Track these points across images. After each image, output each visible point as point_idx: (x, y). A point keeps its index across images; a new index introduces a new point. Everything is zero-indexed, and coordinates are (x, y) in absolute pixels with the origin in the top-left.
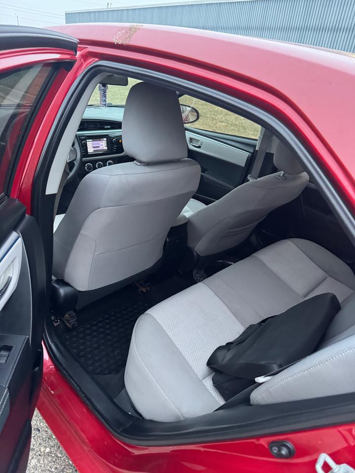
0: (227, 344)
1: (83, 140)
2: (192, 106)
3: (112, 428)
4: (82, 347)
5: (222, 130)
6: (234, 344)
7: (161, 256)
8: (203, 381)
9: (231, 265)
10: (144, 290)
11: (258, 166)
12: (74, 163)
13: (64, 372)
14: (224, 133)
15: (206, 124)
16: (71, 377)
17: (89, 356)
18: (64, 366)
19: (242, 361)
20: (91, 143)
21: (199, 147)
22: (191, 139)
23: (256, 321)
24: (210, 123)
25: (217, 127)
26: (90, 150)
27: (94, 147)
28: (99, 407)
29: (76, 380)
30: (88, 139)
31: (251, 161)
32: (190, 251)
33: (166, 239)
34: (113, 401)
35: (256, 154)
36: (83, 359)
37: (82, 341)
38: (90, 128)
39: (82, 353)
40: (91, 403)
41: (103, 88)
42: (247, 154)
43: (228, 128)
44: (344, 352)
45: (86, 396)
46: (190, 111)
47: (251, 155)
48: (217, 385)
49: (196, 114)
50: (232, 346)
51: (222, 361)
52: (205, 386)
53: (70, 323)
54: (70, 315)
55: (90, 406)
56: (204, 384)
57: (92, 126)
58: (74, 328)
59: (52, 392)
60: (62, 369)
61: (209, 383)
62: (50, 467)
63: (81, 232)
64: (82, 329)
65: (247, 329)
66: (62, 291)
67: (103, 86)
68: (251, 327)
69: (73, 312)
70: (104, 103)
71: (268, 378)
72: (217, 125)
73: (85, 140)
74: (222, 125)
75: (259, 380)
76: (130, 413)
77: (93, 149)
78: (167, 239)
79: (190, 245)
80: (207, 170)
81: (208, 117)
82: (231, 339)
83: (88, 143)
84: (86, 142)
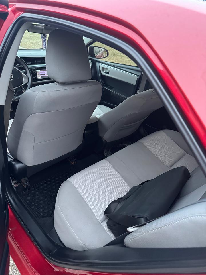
0: (118, 199)
1: (34, 70)
2: (104, 48)
3: (44, 253)
4: (33, 199)
5: (127, 63)
6: (123, 199)
7: (81, 143)
8: (101, 223)
9: (127, 146)
10: (73, 163)
11: (143, 84)
12: (27, 85)
13: (18, 216)
14: (128, 65)
15: (117, 60)
16: (22, 220)
17: (37, 205)
18: (18, 213)
19: (124, 213)
20: (39, 72)
21: (108, 73)
22: (103, 68)
23: (138, 184)
24: (120, 59)
25: (124, 61)
26: (39, 77)
27: (41, 75)
28: (37, 239)
29: (24, 222)
30: (37, 70)
31: (139, 81)
32: (100, 139)
33: (84, 132)
34: (47, 235)
35: (142, 77)
36: (33, 207)
37: (33, 196)
38: (38, 62)
39: (33, 203)
40: (33, 236)
41: (44, 36)
42: (137, 77)
43: (130, 61)
44: (181, 220)
45: (30, 232)
46: (104, 51)
47: (139, 77)
48: (110, 227)
49: (107, 52)
50: (121, 200)
51: (114, 211)
52: (102, 227)
53: (25, 185)
54: (25, 180)
55: (32, 239)
56: (102, 226)
57: (40, 61)
58: (28, 188)
59: (10, 229)
60: (16, 214)
61: (105, 225)
62: (13, 273)
63: (23, 129)
64: (33, 188)
65: (132, 188)
66: (18, 166)
67: (44, 35)
68: (135, 187)
69: (27, 179)
70: (45, 46)
71: (136, 229)
72: (124, 60)
73: (35, 70)
74: (127, 60)
75: (130, 229)
76: (57, 243)
77: (41, 76)
78: (86, 132)
79: (101, 135)
80: (113, 88)
81: (119, 56)
82: (121, 196)
83: (37, 72)
84: (36, 71)
